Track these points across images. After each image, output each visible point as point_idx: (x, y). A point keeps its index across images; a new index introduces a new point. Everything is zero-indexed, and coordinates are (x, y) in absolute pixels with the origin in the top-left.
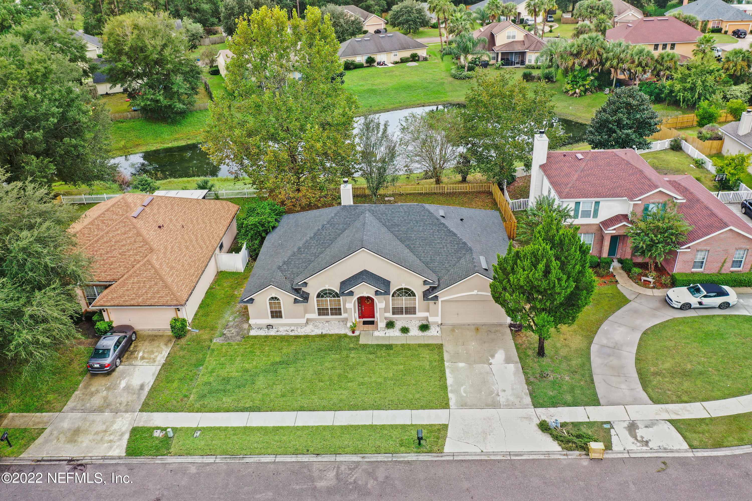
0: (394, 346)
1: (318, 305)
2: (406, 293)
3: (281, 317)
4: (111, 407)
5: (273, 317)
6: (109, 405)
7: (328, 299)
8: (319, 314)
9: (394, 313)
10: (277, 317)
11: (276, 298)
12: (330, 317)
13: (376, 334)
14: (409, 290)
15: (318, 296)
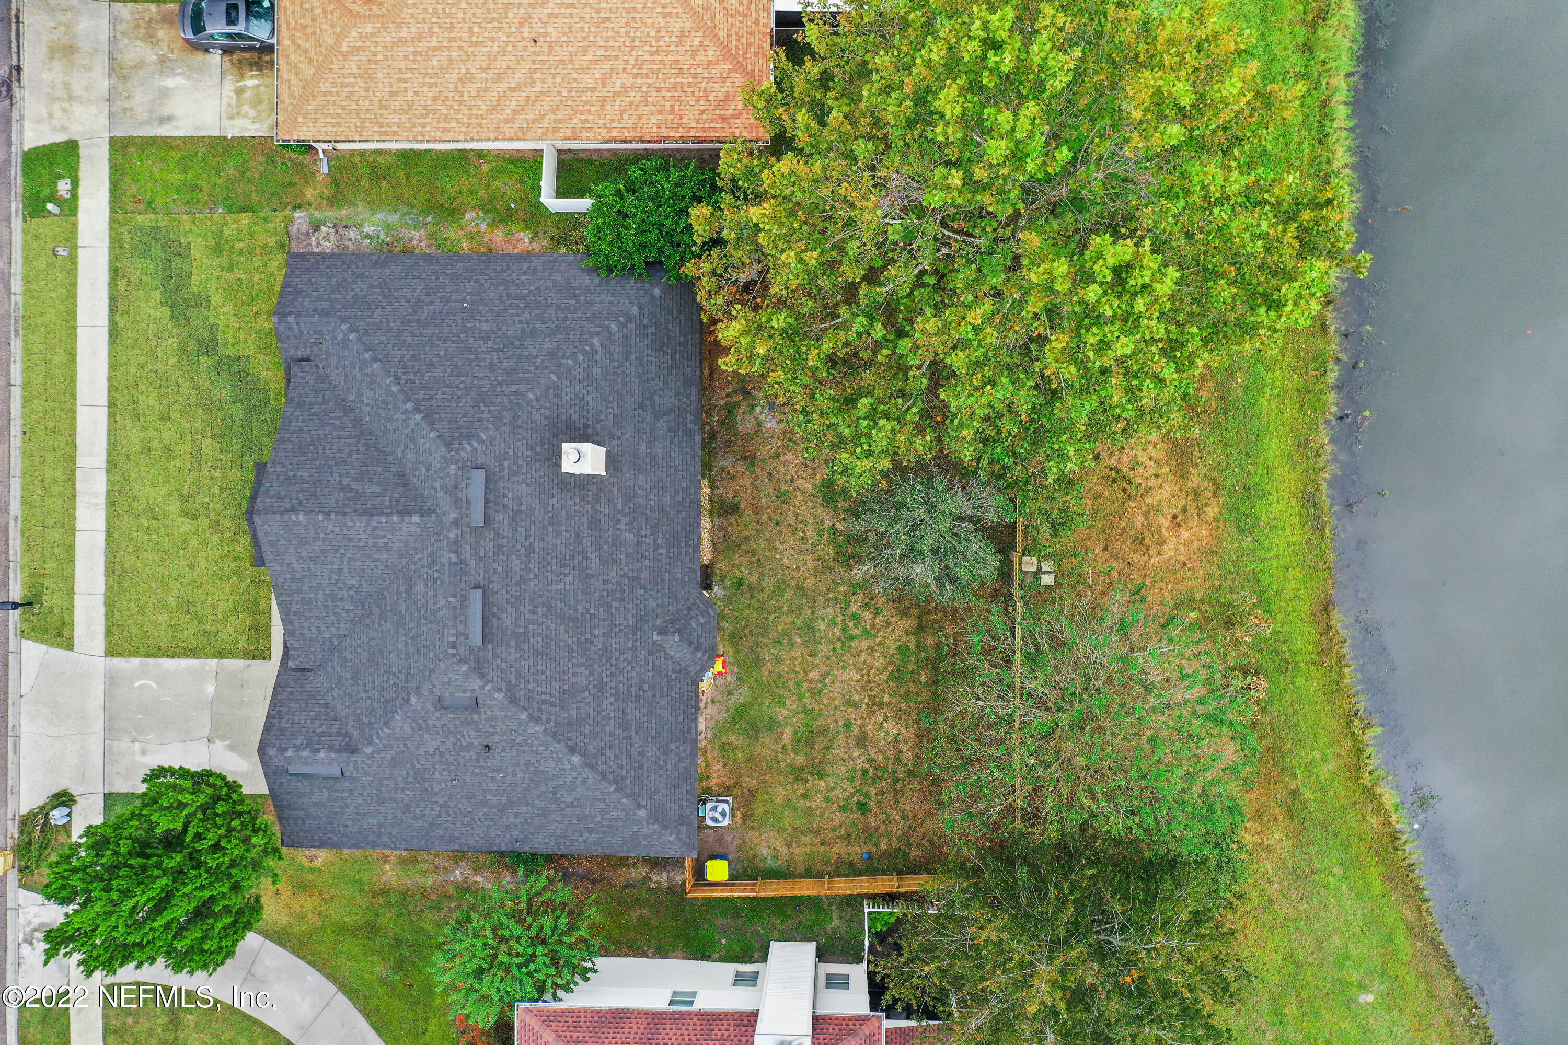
4: (120, 85)
6: (124, 78)
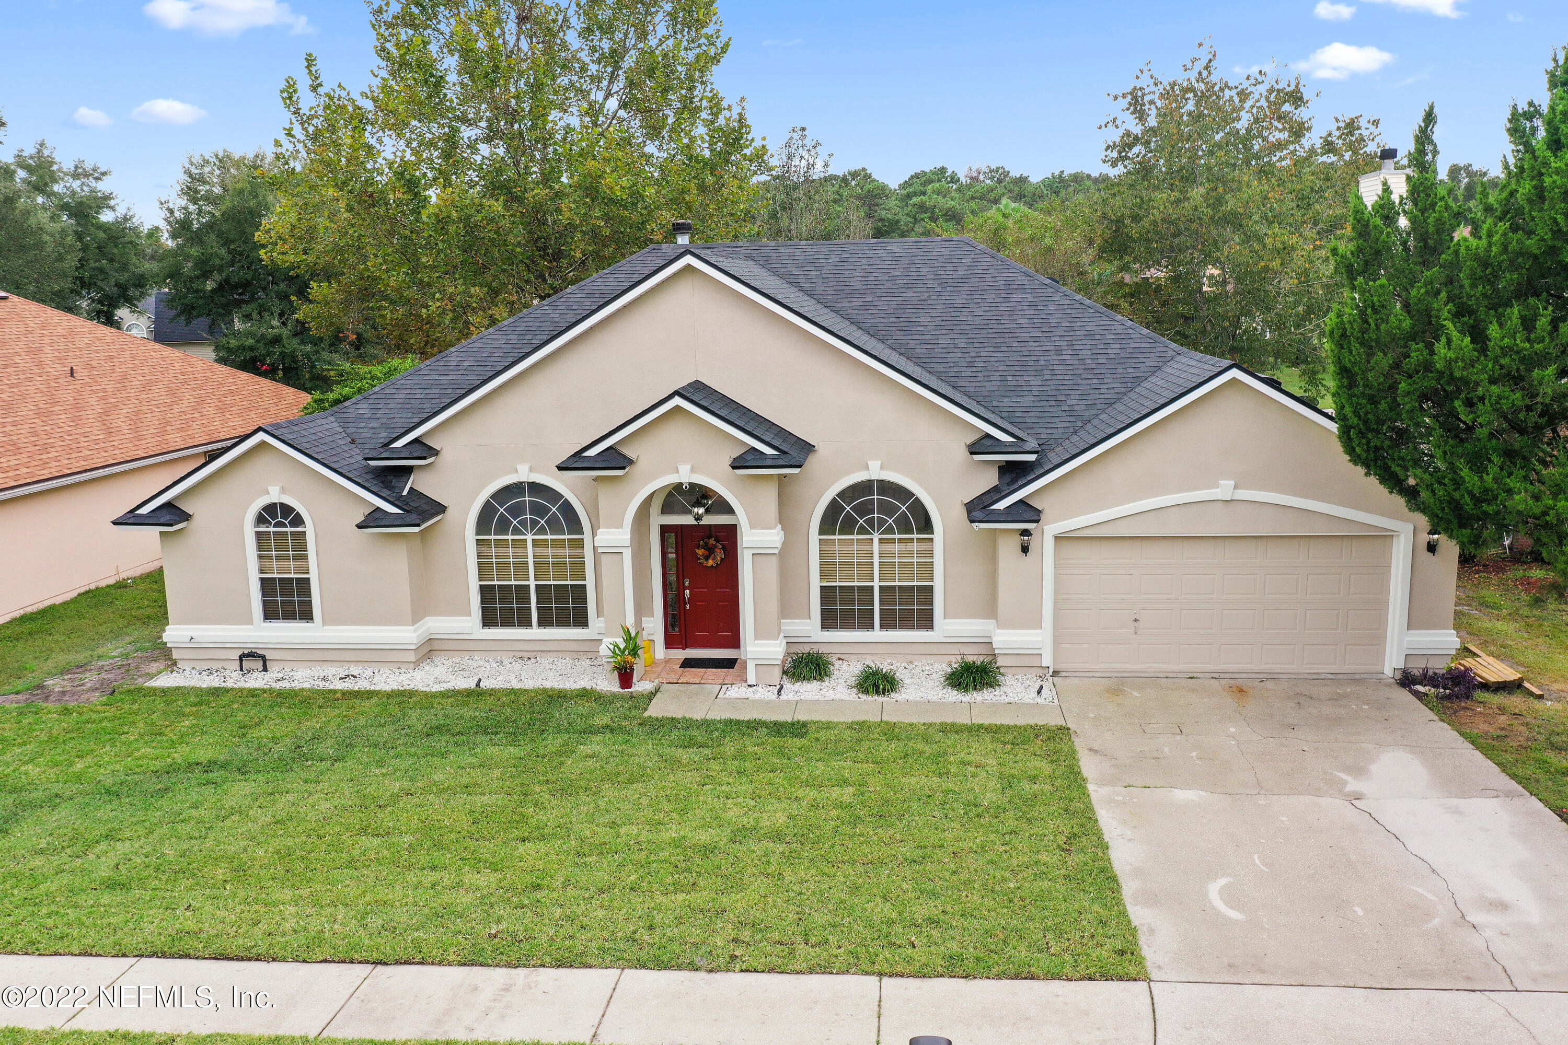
0: (813, 728)
1: (483, 569)
2: (888, 509)
3: (306, 615)
5: (270, 614)
7: (529, 537)
8: (488, 620)
9: (829, 621)
10: (289, 616)
11: (287, 510)
12: (535, 632)
13: (736, 692)
14: (902, 493)
15: (486, 519)
